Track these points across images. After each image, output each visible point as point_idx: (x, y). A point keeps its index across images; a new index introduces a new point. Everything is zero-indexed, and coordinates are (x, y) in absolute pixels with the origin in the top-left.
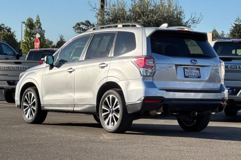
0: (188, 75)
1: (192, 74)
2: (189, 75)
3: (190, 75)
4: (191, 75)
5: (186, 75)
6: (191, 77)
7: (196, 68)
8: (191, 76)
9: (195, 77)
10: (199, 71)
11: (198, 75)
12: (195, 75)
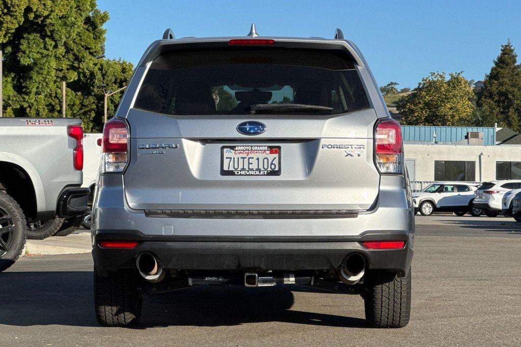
0: (231, 169)
1: (249, 164)
2: (236, 167)
3: (241, 167)
4: (246, 167)
5: (226, 168)
6: (243, 173)
7: (269, 147)
8: (243, 169)
9: (258, 173)
10: (276, 155)
11: (273, 167)
12: (261, 167)
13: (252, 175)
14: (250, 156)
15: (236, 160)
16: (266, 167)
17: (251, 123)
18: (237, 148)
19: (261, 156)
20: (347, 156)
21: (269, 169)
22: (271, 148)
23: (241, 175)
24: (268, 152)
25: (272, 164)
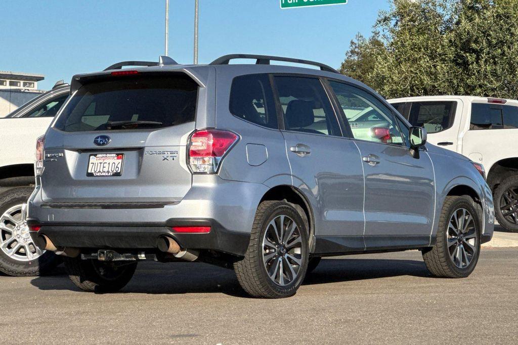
0: (93, 172)
3: (98, 170)
4: (101, 170)
8: (100, 171)
13: (103, 176)
14: (105, 161)
15: (96, 165)
16: (113, 170)
17: (102, 137)
18: (98, 156)
19: (111, 161)
20: (164, 160)
21: (115, 171)
22: (118, 155)
23: (97, 176)
24: (116, 158)
25: (117, 167)
